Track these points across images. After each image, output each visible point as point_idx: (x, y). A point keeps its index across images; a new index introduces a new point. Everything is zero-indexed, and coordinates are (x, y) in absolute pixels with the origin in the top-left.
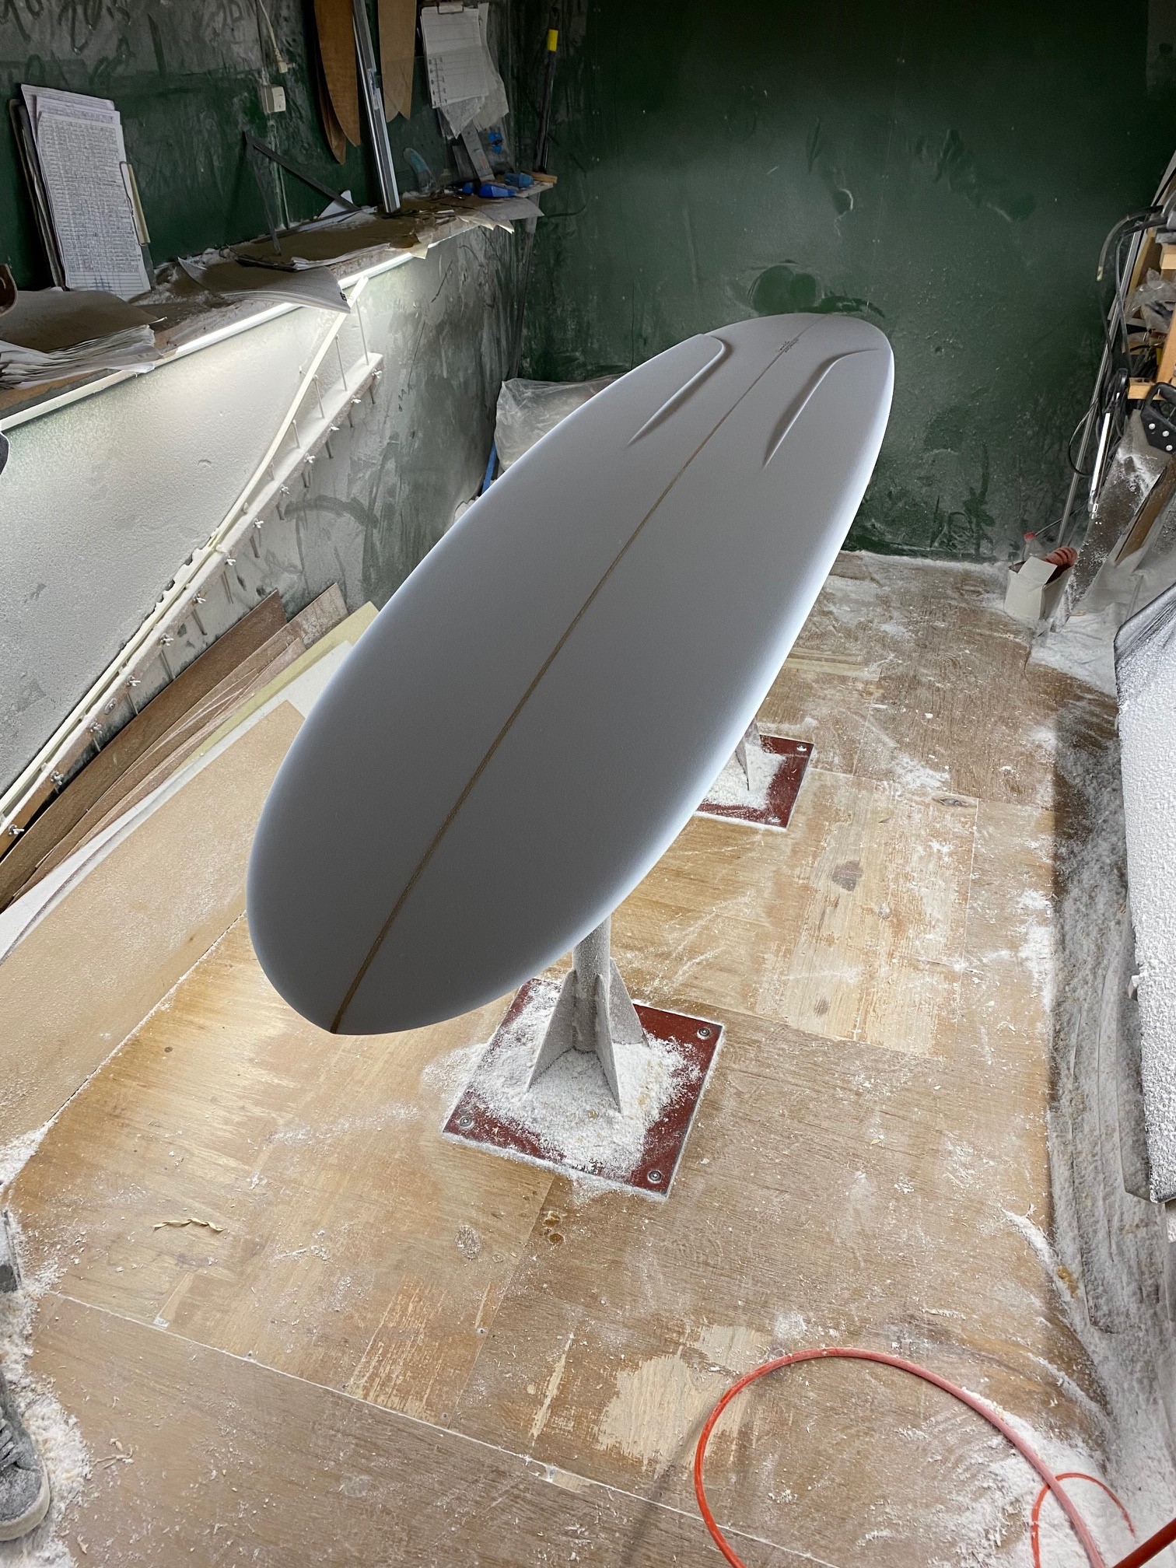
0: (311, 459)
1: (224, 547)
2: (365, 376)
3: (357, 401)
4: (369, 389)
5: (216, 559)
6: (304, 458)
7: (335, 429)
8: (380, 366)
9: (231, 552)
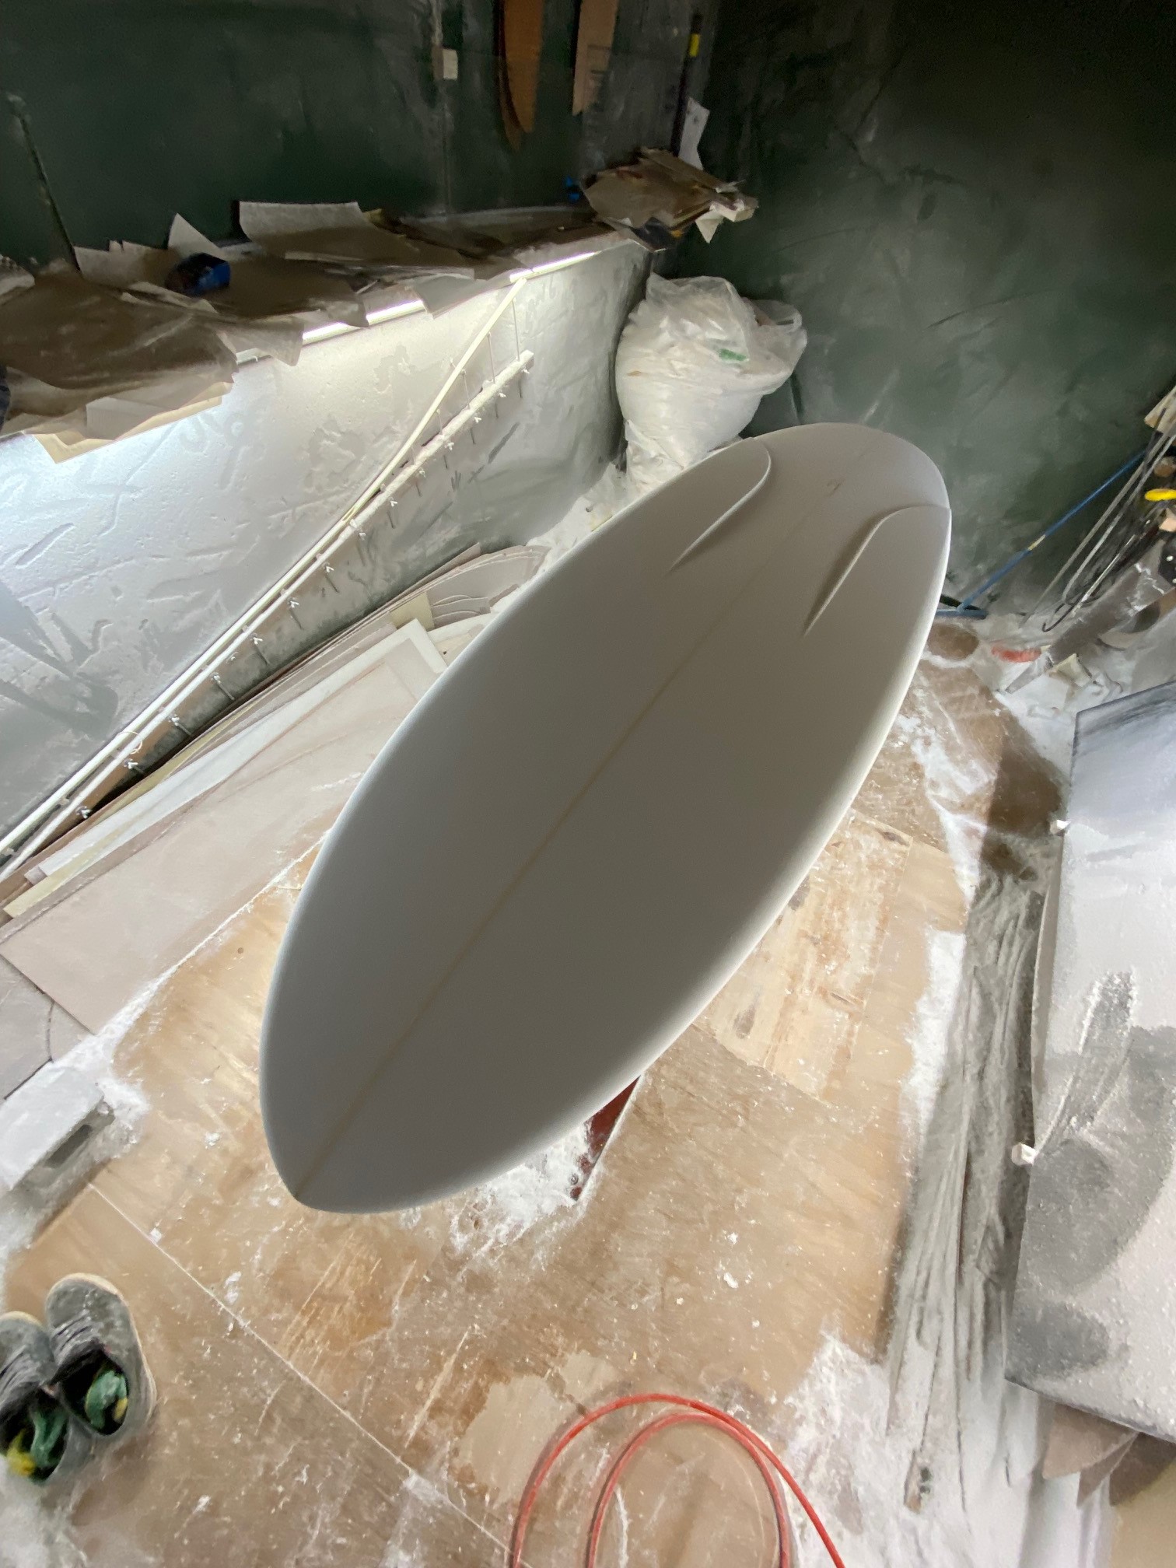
0: (451, 444)
1: (357, 523)
2: (514, 373)
3: (502, 395)
4: (517, 383)
5: (348, 532)
6: (443, 446)
7: (477, 420)
8: (530, 364)
9: (365, 525)
